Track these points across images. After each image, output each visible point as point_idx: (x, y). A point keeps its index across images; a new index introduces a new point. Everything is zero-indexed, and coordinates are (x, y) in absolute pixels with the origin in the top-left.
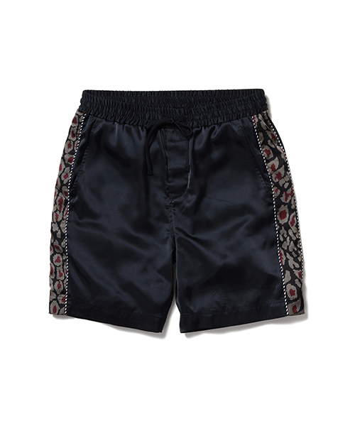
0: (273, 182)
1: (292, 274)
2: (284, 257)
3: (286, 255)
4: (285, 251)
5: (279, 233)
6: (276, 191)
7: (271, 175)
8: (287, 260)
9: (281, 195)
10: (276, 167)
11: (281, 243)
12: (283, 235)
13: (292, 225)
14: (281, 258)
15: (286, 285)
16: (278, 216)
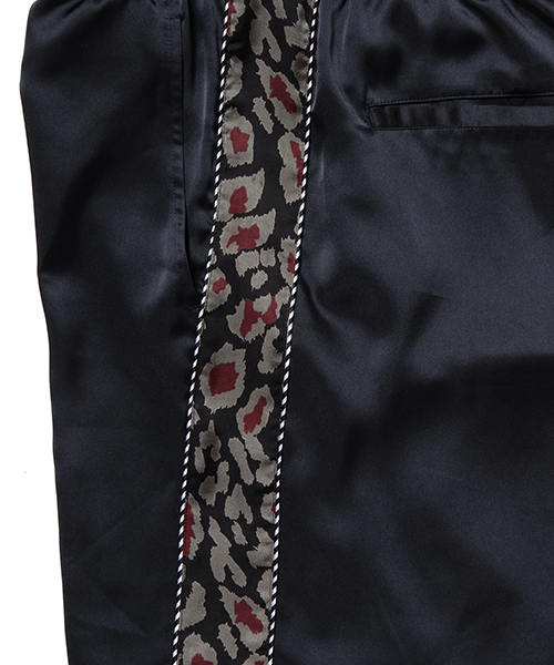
0: (218, 252)
1: (213, 601)
2: (197, 528)
3: (205, 525)
4: (207, 512)
5: (194, 442)
6: (218, 287)
7: (220, 225)
8: (208, 543)
9: (228, 307)
10: (251, 205)
11: (196, 479)
12: (207, 453)
13: (249, 428)
14: (189, 534)
15: (183, 634)
16: (204, 379)
